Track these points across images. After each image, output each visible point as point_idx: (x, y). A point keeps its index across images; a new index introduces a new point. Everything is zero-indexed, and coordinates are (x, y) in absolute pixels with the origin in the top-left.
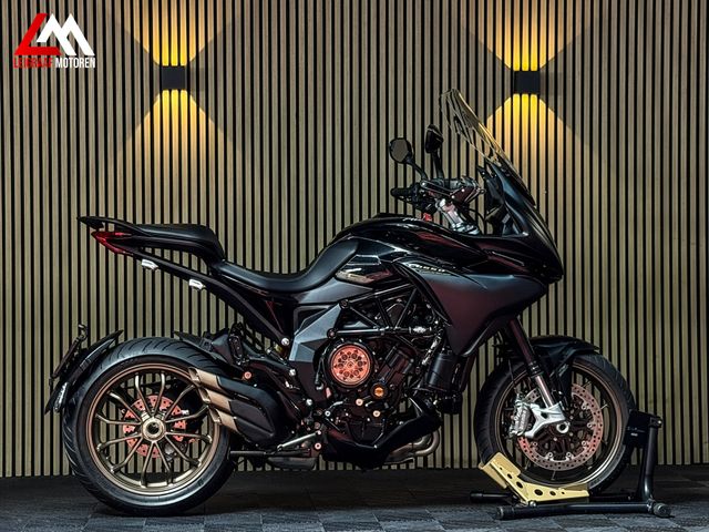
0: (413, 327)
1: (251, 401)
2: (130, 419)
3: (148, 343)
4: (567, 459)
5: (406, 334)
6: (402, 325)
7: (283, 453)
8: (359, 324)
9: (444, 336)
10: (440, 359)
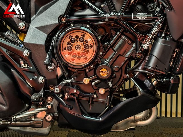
5: (128, 20)
8: (88, 12)
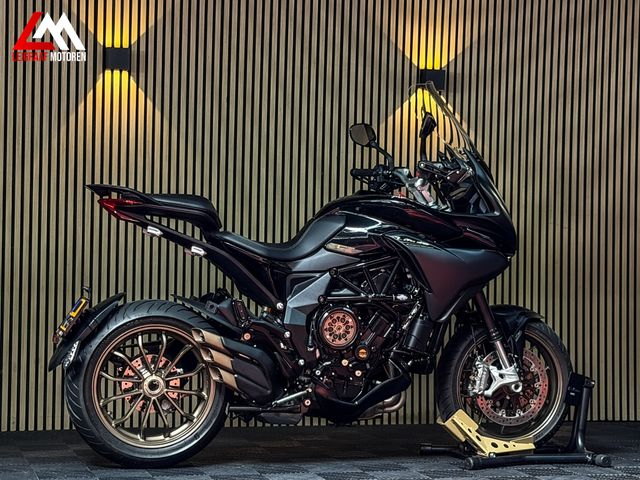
0: (396, 295)
1: (251, 361)
2: (128, 377)
3: (151, 304)
4: (517, 415)
5: (390, 301)
6: (386, 293)
7: (277, 409)
8: (345, 291)
9: (424, 303)
10: (418, 324)
